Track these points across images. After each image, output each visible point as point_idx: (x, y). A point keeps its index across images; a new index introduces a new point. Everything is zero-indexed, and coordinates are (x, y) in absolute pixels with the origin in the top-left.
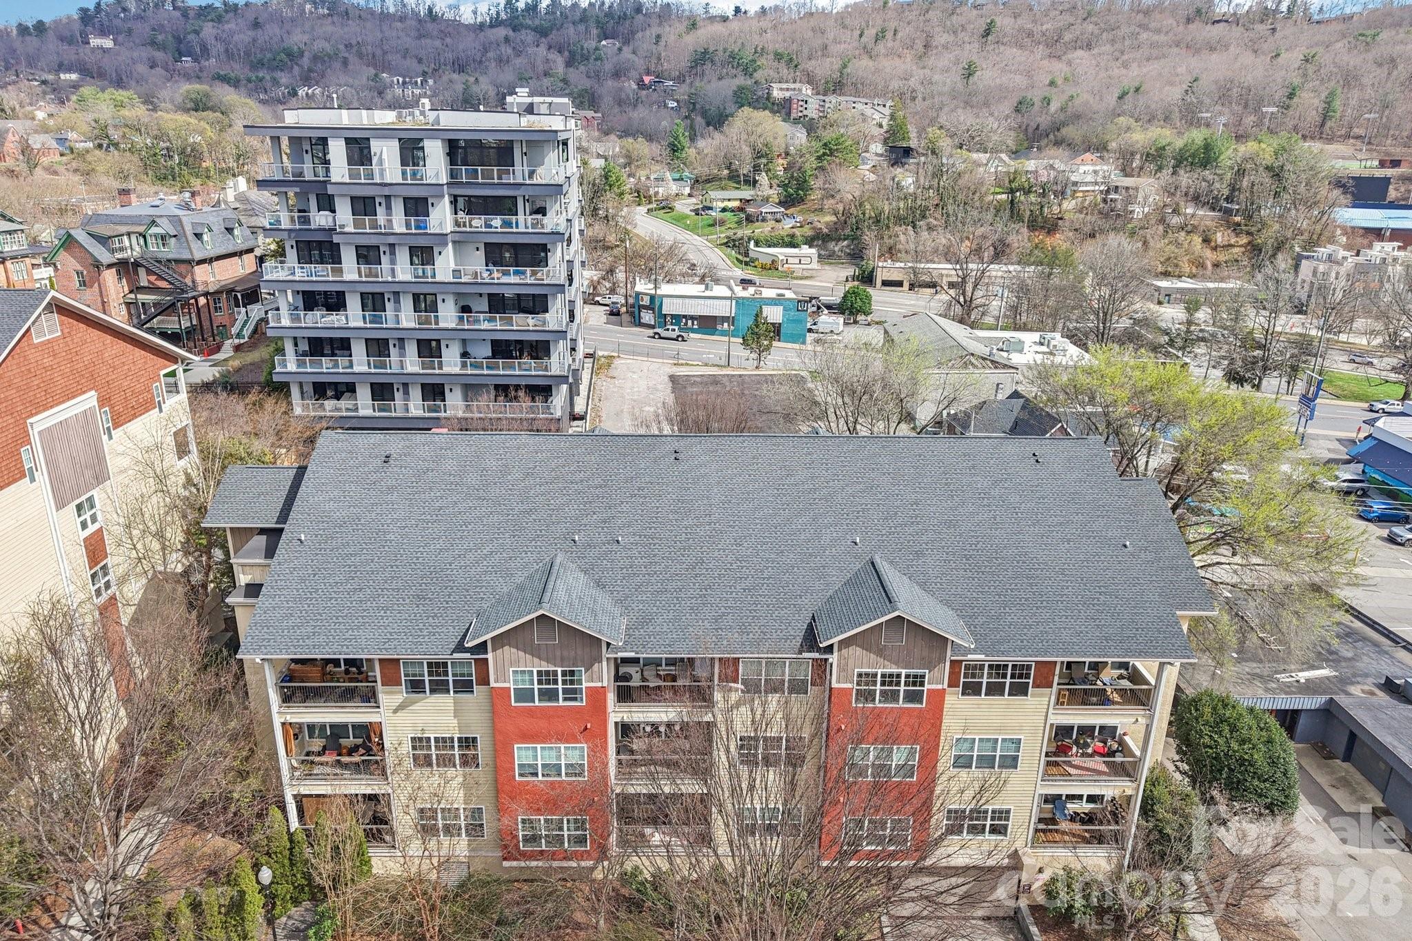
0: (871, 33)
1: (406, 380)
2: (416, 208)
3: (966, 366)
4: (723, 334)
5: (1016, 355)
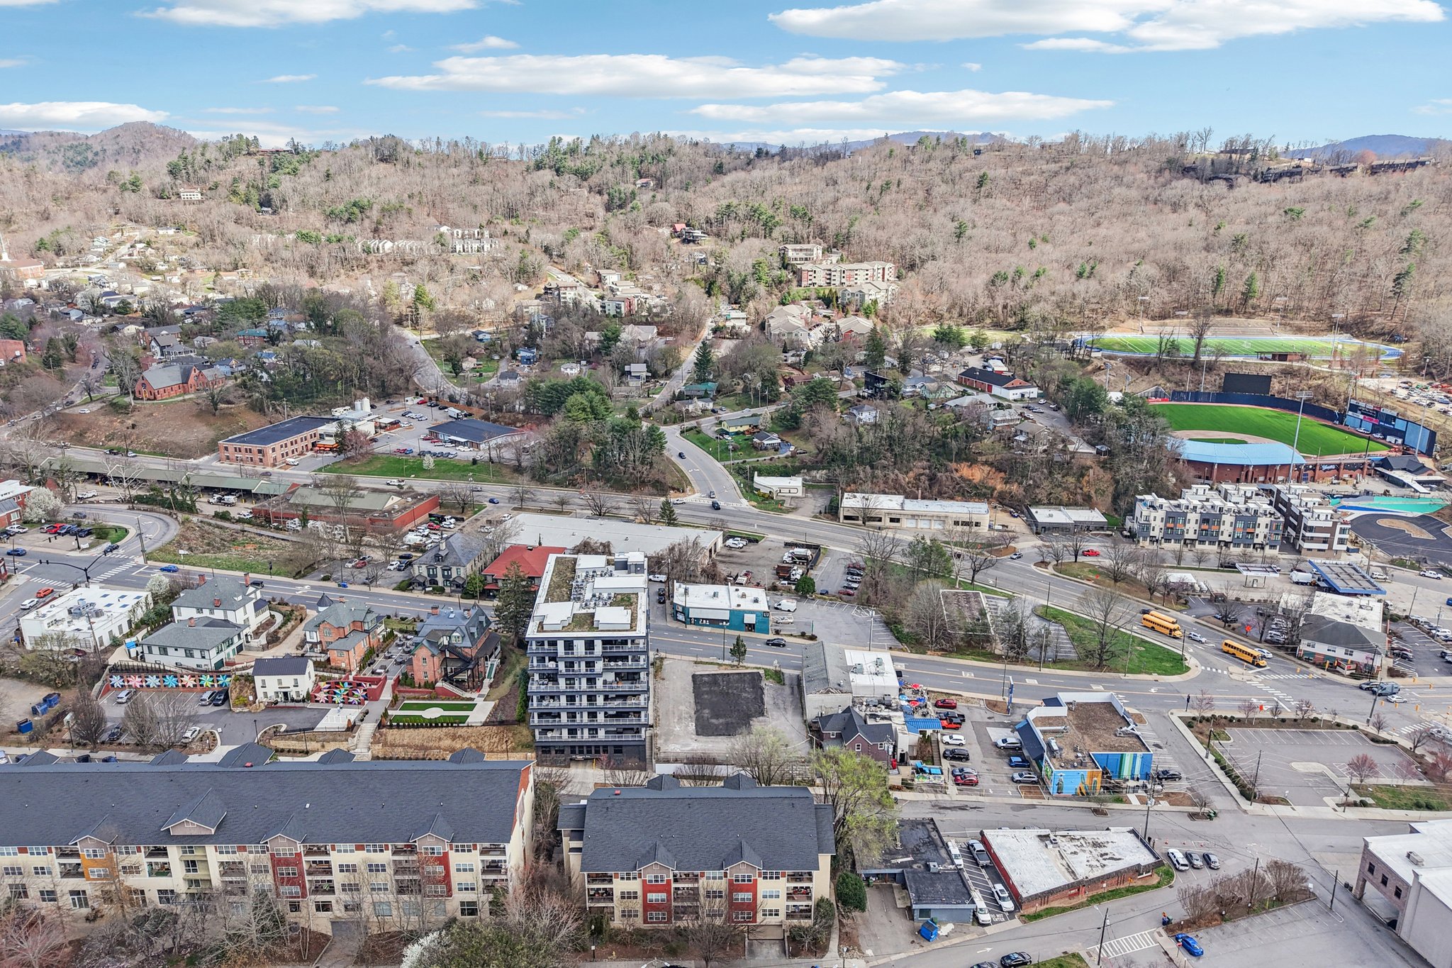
0: (877, 183)
1: (582, 727)
2: (590, 664)
3: (828, 692)
4: (722, 627)
5: (859, 676)
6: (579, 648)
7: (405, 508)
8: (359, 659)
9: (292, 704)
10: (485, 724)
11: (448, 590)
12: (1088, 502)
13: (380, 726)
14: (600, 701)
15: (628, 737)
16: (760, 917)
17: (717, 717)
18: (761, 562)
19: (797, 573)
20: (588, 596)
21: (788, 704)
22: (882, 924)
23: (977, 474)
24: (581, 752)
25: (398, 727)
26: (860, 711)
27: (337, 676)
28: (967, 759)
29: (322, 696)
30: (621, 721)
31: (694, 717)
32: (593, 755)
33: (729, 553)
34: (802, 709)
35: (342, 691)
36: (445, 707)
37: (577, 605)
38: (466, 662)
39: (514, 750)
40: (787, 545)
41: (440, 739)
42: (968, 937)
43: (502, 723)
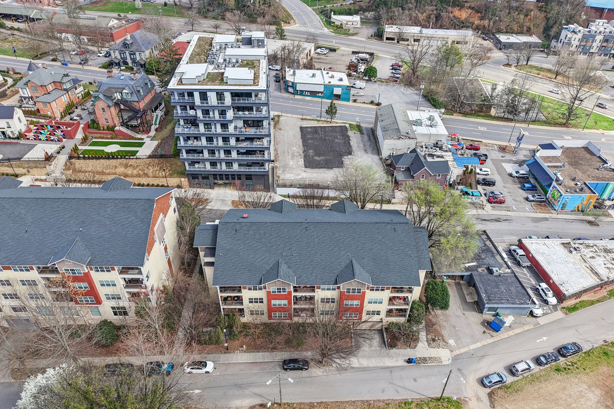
1: (221, 161)
2: (223, 113)
3: (399, 138)
4: (319, 97)
5: (419, 127)
6: (213, 99)
7: (121, 27)
8: (62, 110)
9: (8, 141)
10: (150, 157)
11: (135, 69)
12: (529, 32)
13: (71, 157)
14: (233, 142)
15: (255, 169)
16: (364, 317)
17: (319, 155)
18: (339, 62)
19: (362, 68)
20: (221, 60)
21: (368, 147)
22: (458, 316)
23: (463, 14)
24: (221, 179)
25: (84, 158)
26: (422, 153)
27: (43, 121)
28: (494, 185)
29: (31, 135)
30: (250, 158)
31: (303, 155)
32: (231, 181)
33: (318, 57)
34: (378, 151)
35: (46, 132)
36: (122, 145)
37: (211, 67)
38: (135, 113)
39: (171, 176)
40: (354, 53)
41: (116, 167)
42: (526, 328)
43: (162, 156)
